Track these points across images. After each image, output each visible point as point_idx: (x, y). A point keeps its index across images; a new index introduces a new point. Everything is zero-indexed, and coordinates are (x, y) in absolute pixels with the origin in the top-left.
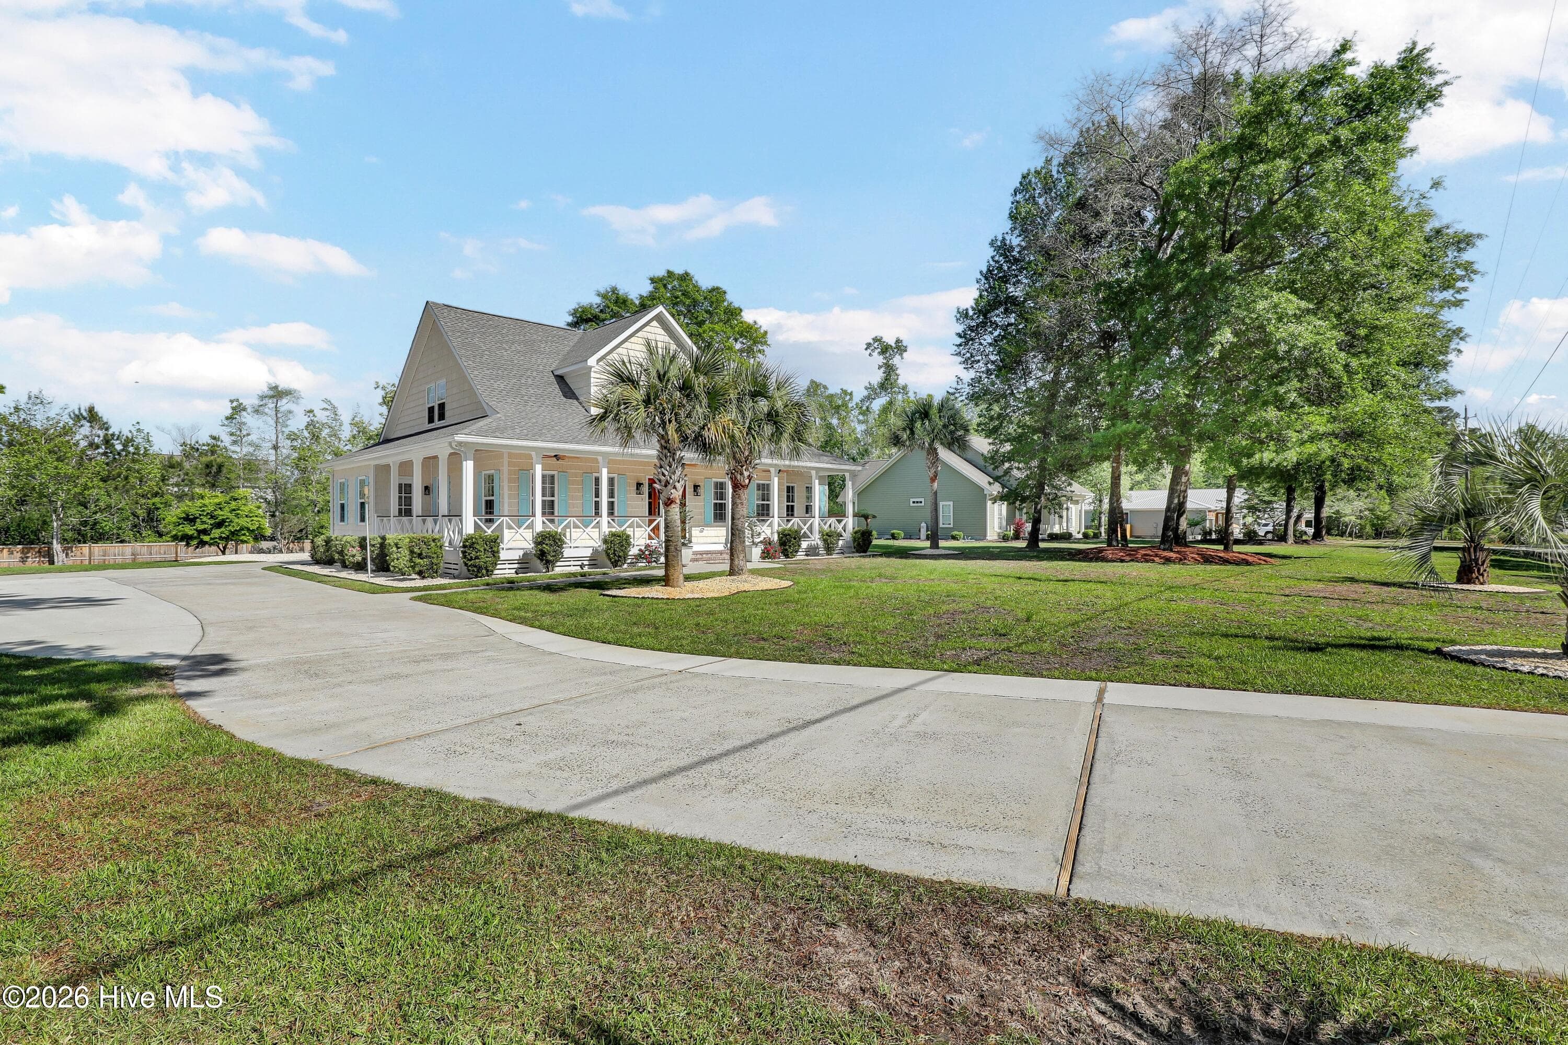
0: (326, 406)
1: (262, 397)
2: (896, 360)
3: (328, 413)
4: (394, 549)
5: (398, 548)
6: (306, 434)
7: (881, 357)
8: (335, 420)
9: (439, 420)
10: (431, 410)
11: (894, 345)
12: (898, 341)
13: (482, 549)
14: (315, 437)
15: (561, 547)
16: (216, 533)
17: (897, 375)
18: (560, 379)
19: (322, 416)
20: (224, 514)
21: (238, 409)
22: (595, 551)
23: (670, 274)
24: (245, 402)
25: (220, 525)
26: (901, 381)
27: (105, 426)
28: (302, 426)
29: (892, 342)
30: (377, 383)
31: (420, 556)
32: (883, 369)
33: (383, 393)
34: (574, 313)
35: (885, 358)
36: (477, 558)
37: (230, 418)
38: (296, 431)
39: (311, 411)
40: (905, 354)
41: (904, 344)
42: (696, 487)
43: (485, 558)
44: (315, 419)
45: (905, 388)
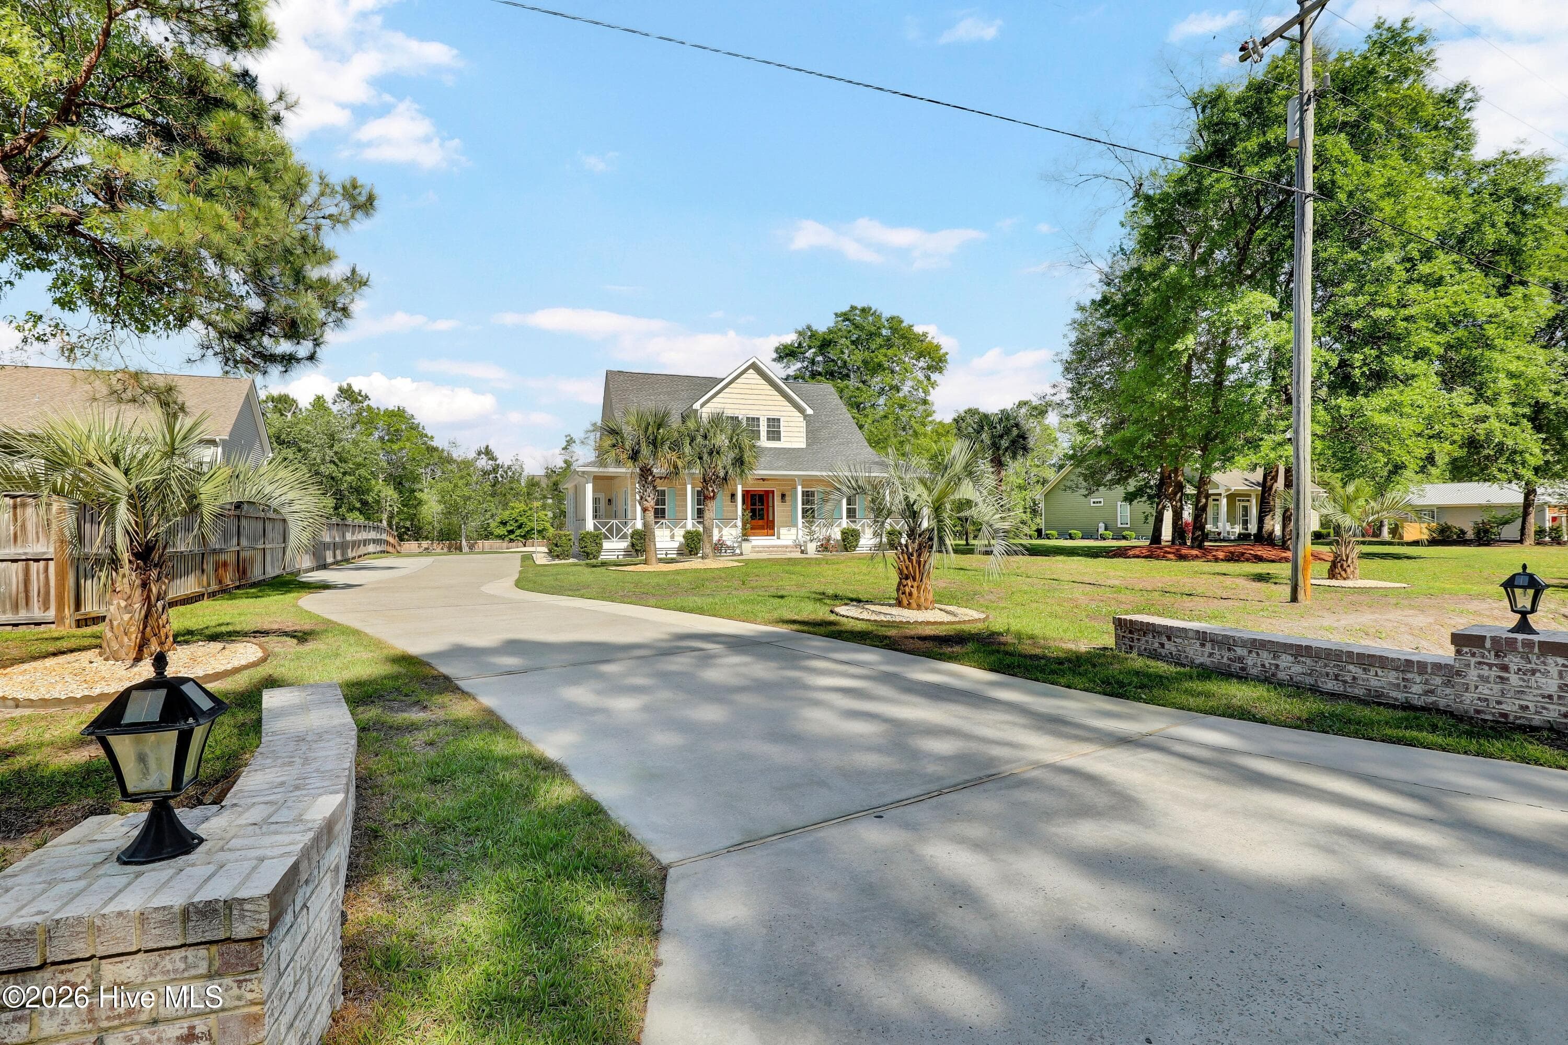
1: (587, 432)
13: (589, 541)
16: (518, 532)
20: (523, 519)
21: (570, 442)
22: (681, 544)
23: (853, 308)
24: (575, 437)
25: (520, 527)
27: (493, 459)
31: (556, 545)
34: (777, 350)
36: (585, 547)
37: (565, 449)
42: (783, 496)
43: (591, 548)
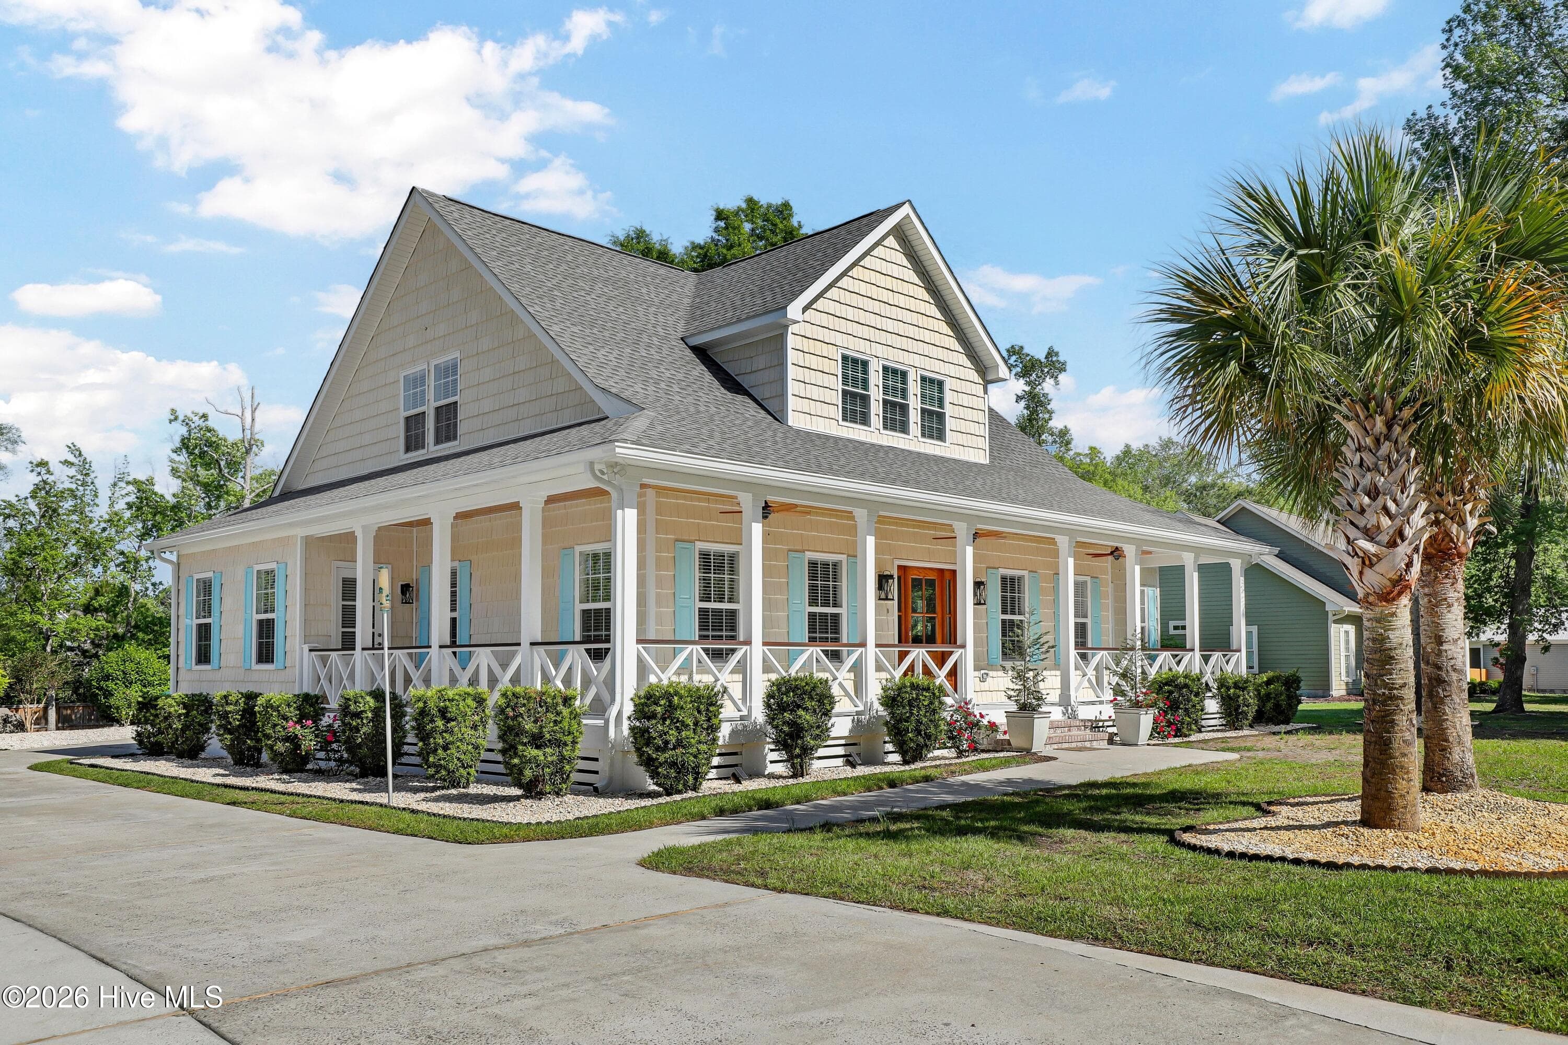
0: (71, 458)
2: (1048, 386)
3: (72, 471)
4: (440, 723)
5: (449, 720)
6: (32, 505)
7: (1022, 381)
8: (84, 484)
9: (438, 441)
10: (414, 423)
11: (1043, 360)
12: (1051, 353)
13: (690, 722)
14: (50, 513)
15: (827, 714)
17: (1050, 412)
18: (702, 353)
19: (62, 478)
26: (1056, 423)
28: (26, 491)
29: (1041, 355)
30: (173, 411)
32: (1023, 404)
33: (184, 431)
35: (1028, 383)
36: (679, 744)
38: (14, 500)
39: (43, 464)
40: (1062, 377)
41: (1061, 359)
42: (977, 586)
44: (51, 479)
45: (1064, 433)
